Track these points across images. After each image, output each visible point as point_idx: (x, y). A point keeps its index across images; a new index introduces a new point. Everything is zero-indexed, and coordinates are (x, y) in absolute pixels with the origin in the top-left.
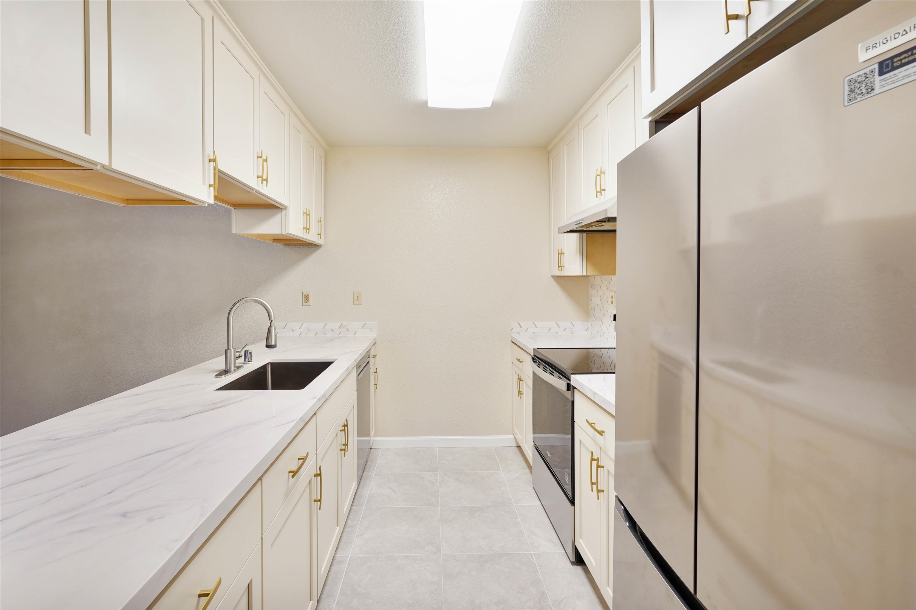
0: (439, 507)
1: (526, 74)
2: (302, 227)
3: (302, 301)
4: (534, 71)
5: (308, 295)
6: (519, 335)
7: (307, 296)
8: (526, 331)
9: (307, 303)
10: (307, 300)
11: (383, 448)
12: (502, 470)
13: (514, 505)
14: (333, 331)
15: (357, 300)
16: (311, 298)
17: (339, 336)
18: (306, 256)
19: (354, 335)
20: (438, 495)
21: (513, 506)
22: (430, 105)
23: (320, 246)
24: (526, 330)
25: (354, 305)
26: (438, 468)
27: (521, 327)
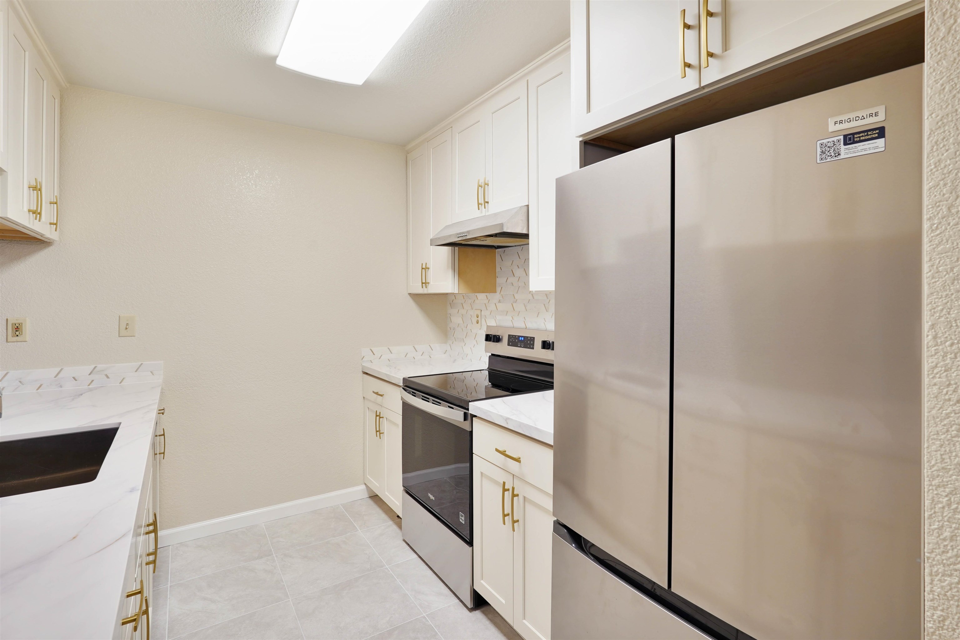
0: (291, 601)
1: (416, 58)
2: (26, 209)
3: (6, 334)
4: (426, 56)
5: (22, 323)
6: (372, 364)
7: (17, 325)
8: (380, 359)
9: (17, 338)
10: (17, 333)
11: (173, 545)
12: (360, 530)
13: (387, 567)
14: (76, 380)
15: (126, 328)
16: (27, 329)
17: (90, 386)
18: (18, 258)
19: (120, 383)
20: (284, 586)
21: (387, 569)
22: (279, 62)
23: (50, 242)
24: (379, 357)
25: (119, 337)
26: (272, 550)
27: (374, 354)
